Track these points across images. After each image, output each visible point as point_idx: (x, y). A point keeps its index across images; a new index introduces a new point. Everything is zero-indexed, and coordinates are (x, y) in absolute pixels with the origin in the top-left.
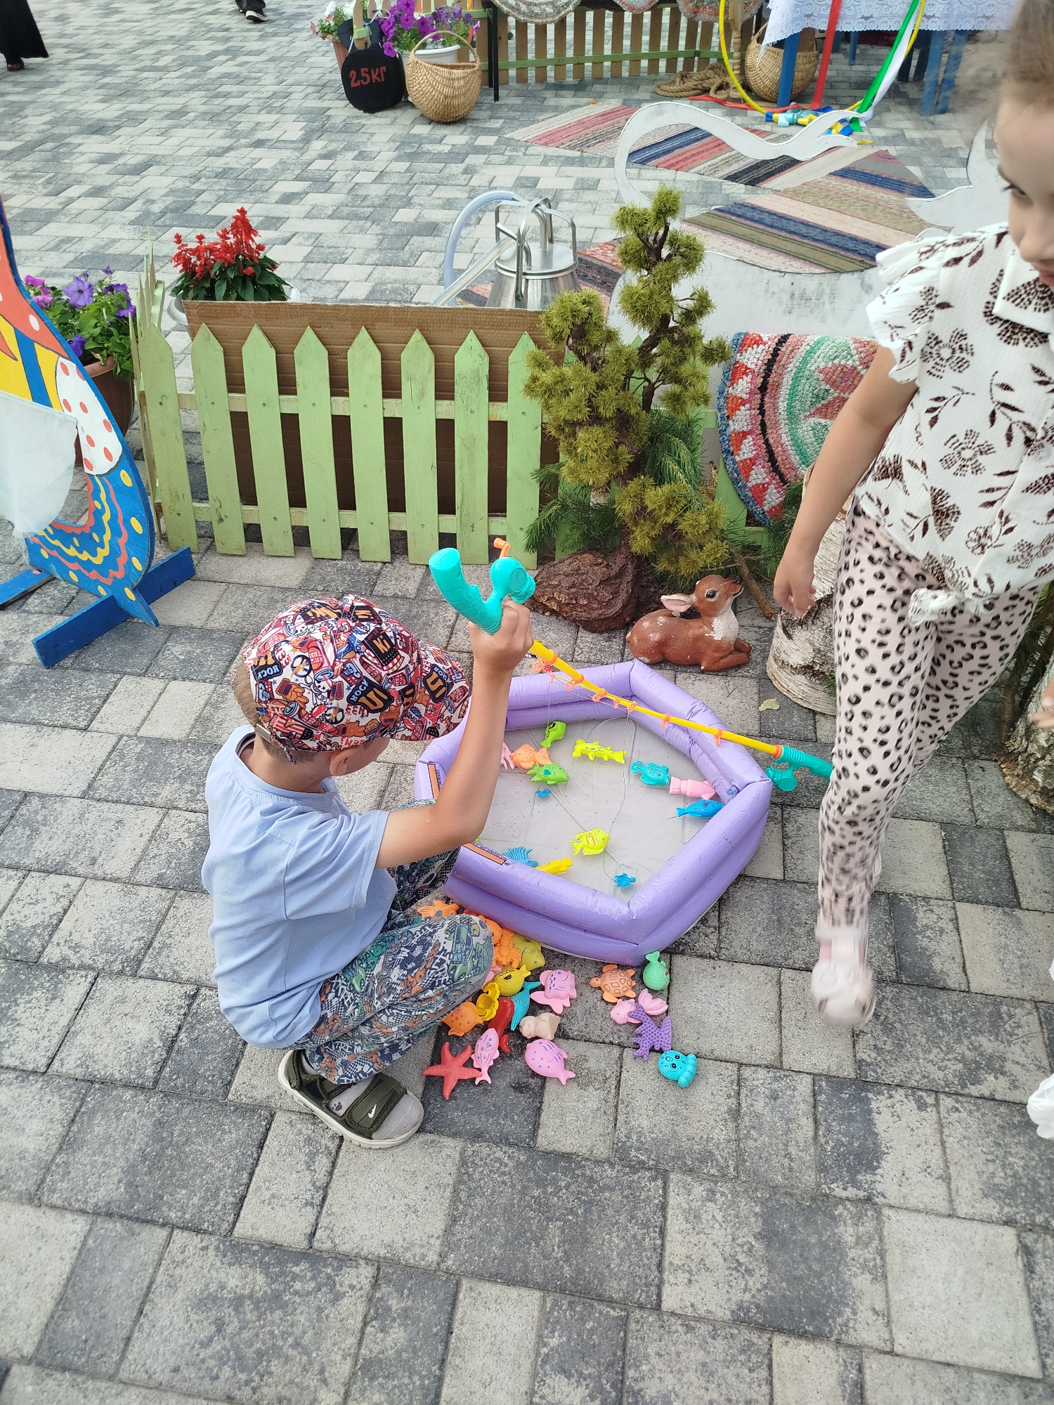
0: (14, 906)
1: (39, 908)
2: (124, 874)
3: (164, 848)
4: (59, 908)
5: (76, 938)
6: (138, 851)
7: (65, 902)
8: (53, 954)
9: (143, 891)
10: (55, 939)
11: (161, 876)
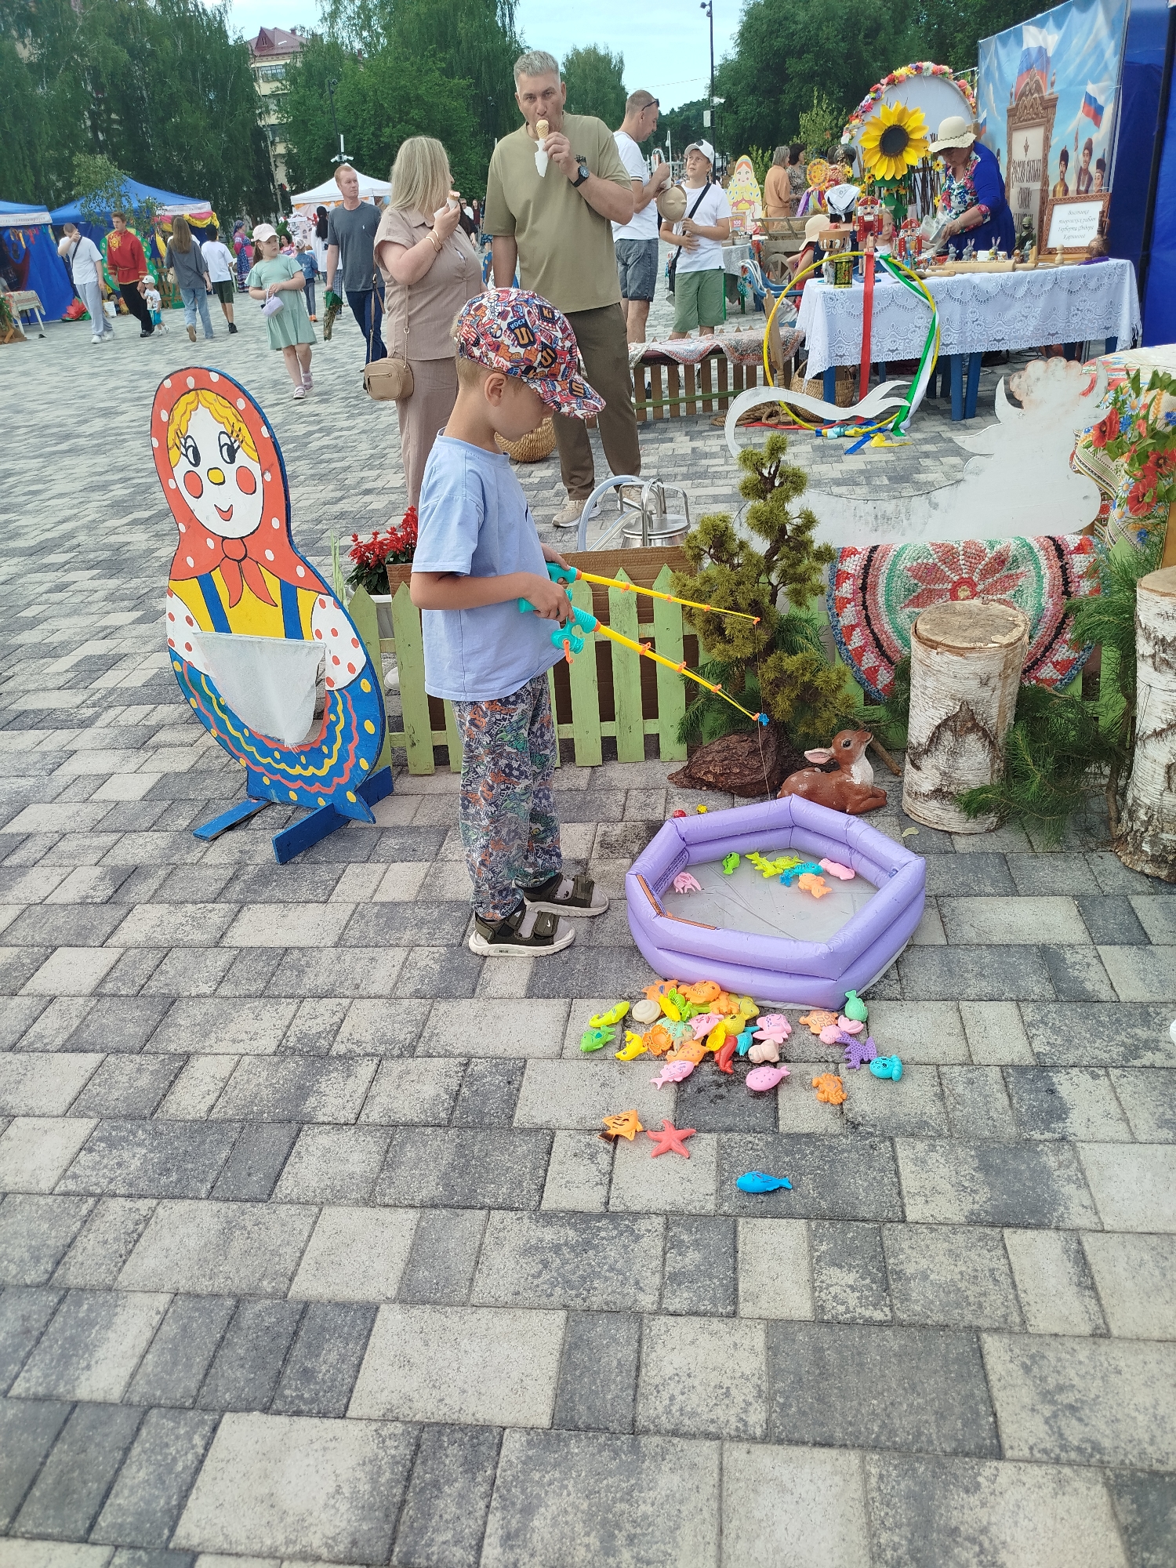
0: (297, 1021)
1: (320, 1020)
2: (386, 991)
3: (416, 973)
4: (336, 1019)
5: (356, 1037)
6: (394, 976)
7: (340, 1015)
8: (339, 1048)
9: (406, 1002)
10: (338, 1038)
11: (417, 991)
